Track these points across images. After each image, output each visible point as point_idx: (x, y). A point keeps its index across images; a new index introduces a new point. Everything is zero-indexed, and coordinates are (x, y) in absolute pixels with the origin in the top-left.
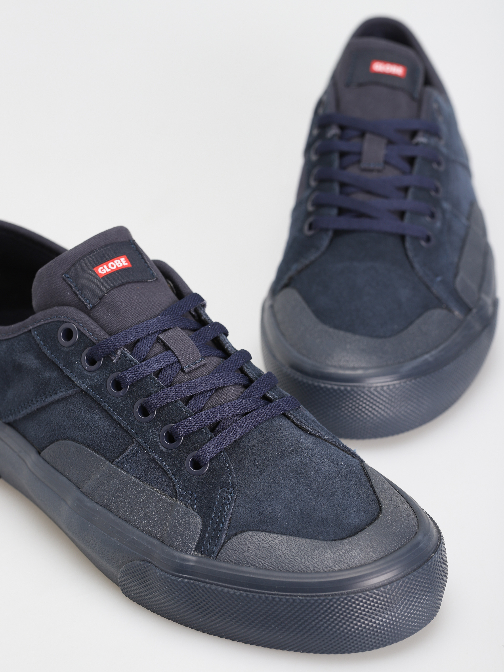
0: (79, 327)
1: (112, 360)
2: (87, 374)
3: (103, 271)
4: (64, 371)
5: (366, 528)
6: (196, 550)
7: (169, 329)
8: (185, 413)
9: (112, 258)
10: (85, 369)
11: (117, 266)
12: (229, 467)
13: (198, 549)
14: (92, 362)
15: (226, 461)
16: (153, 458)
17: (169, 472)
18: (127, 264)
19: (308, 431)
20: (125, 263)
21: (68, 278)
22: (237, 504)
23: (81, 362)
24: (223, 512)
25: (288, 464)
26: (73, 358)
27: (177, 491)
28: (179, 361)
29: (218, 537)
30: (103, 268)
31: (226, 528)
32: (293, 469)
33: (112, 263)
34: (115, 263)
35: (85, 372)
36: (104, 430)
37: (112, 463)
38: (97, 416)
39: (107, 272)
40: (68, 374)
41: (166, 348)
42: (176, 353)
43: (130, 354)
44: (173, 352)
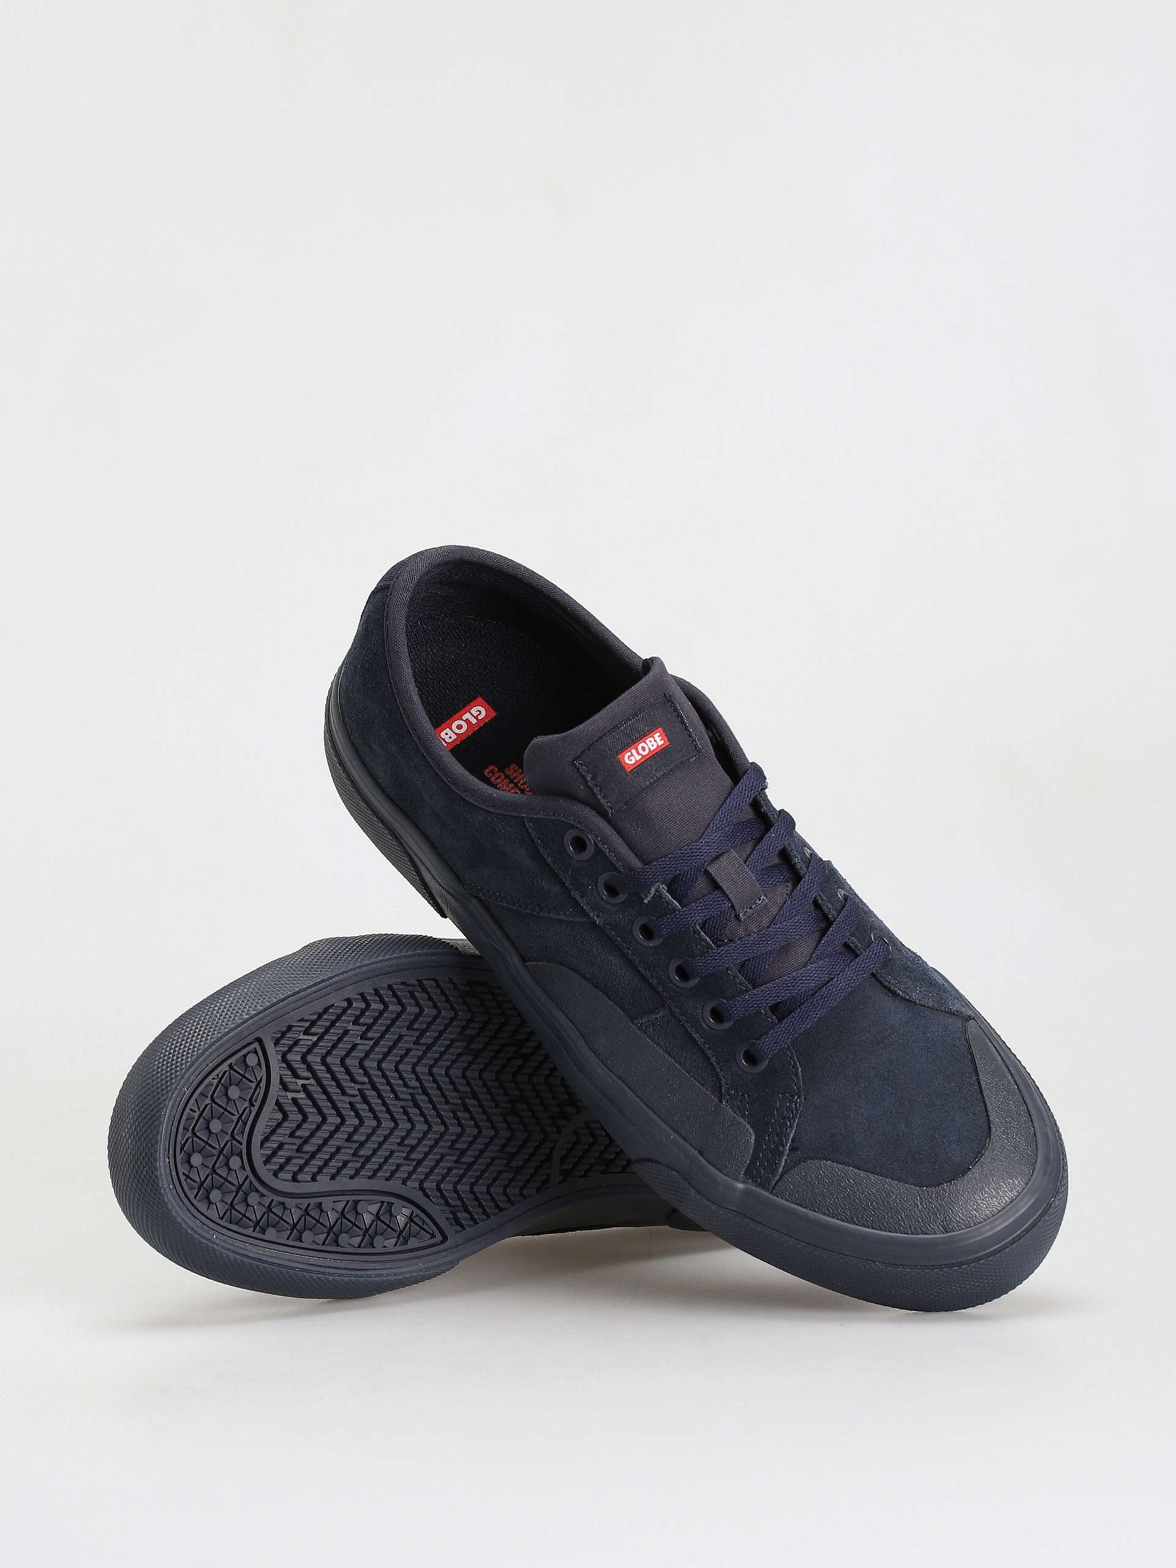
0: (597, 841)
1: (643, 900)
2: (604, 905)
3: (631, 760)
4: (572, 893)
5: (970, 1169)
6: (746, 1174)
7: (721, 855)
8: (740, 985)
9: (643, 736)
10: (603, 899)
11: (649, 749)
12: (794, 1066)
13: (748, 1173)
14: (612, 891)
15: (790, 1058)
16: (693, 1037)
17: (713, 1060)
18: (662, 742)
19: (899, 995)
20: (661, 740)
21: (582, 764)
22: (802, 1118)
23: (596, 887)
24: (784, 1130)
25: (872, 1065)
26: (586, 880)
27: (723, 1088)
28: (733, 907)
29: (776, 1163)
30: (632, 753)
31: (787, 1151)
32: (879, 1072)
33: (643, 744)
34: (647, 744)
35: (602, 902)
36: (624, 979)
37: (632, 1020)
38: (614, 960)
39: (636, 761)
40: (578, 898)
41: (716, 886)
42: (731, 896)
43: (667, 892)
44: (724, 893)
